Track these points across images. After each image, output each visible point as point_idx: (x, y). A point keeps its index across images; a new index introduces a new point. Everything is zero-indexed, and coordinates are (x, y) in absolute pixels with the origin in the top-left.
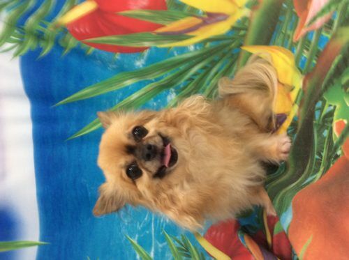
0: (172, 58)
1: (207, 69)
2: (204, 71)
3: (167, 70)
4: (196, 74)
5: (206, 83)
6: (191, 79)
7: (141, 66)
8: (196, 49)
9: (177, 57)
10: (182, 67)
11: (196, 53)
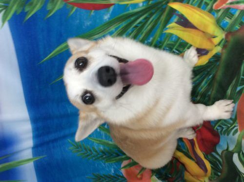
0: (127, 12)
1: (147, 19)
2: (145, 21)
3: (123, 21)
4: (139, 23)
5: (144, 29)
6: (136, 27)
7: (107, 20)
8: (143, 6)
9: (131, 11)
10: (132, 18)
11: (143, 8)
